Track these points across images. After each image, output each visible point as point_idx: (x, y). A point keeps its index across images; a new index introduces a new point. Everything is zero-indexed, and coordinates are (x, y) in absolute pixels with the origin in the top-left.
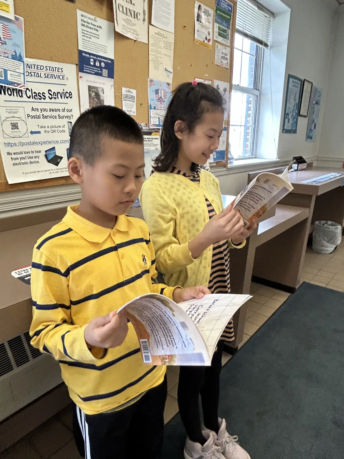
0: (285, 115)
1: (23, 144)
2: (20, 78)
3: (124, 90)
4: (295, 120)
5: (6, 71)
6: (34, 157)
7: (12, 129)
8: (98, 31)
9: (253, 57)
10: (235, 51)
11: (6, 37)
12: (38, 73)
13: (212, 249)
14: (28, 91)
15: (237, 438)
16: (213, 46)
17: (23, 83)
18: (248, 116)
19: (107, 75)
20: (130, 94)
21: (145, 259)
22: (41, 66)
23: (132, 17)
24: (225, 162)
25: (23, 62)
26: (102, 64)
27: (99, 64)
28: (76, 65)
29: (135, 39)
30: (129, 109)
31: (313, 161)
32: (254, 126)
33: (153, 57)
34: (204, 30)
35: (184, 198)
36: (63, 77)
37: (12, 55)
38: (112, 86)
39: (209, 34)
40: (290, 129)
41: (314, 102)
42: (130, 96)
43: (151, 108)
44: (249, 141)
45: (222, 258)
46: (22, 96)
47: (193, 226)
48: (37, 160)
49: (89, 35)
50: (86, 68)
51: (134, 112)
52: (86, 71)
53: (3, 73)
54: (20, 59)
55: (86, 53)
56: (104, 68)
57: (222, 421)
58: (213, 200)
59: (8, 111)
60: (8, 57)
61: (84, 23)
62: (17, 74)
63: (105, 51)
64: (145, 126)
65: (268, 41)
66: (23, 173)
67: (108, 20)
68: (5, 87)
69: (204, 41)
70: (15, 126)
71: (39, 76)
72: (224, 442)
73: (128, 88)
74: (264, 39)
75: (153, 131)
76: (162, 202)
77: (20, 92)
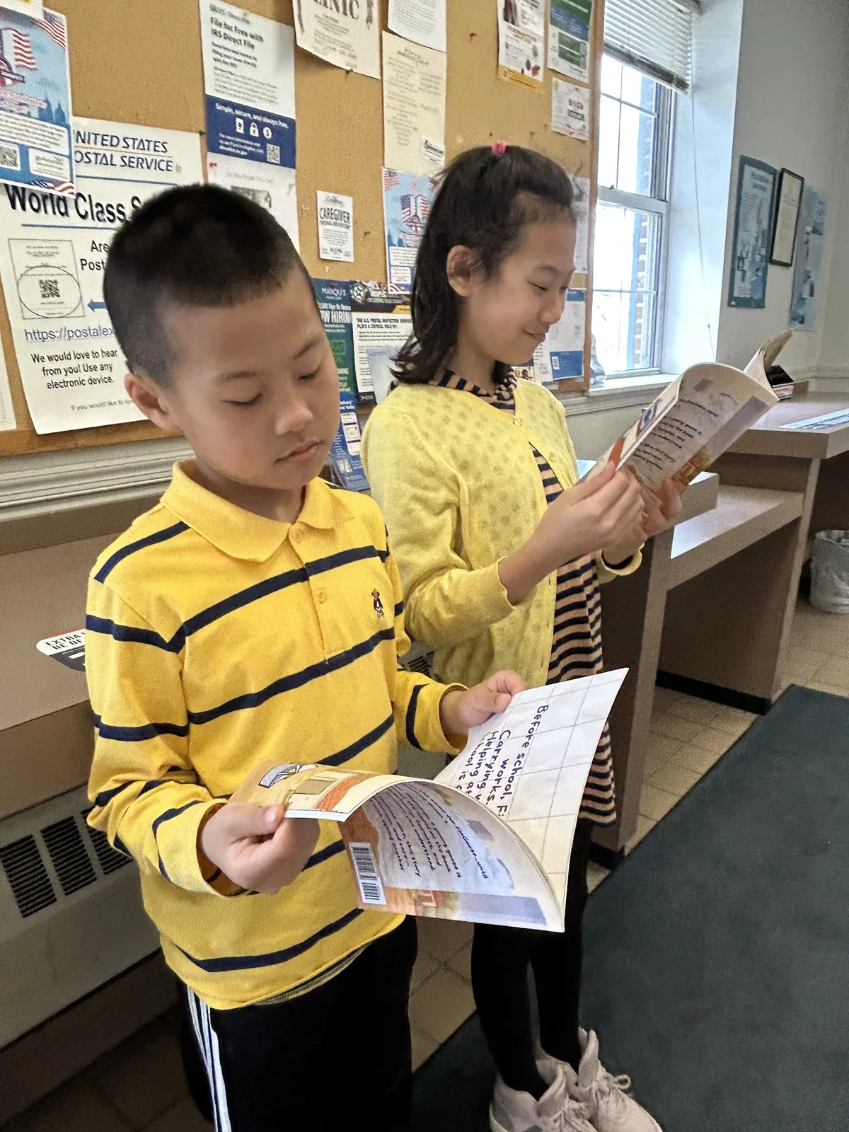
0: (733, 263)
1: (71, 334)
2: (61, 167)
3: (322, 196)
4: (760, 274)
5: (24, 151)
6: (99, 367)
7: (44, 296)
8: (252, 47)
9: (649, 116)
10: (604, 102)
11: (22, 63)
12: (105, 156)
13: (554, 580)
14: (80, 200)
15: (629, 1081)
16: (547, 83)
17: (69, 180)
18: (639, 266)
19: (278, 159)
20: (337, 207)
21: (380, 603)
22: (112, 136)
23: (338, 11)
24: (583, 380)
25: (68, 127)
26: (265, 132)
27: (257, 130)
28: (201, 133)
29: (348, 68)
30: (334, 247)
31: (809, 380)
32: (655, 292)
33: (395, 113)
34: (523, 44)
35: (477, 447)
36: (168, 165)
37: (40, 110)
38: (290, 186)
39: (535, 54)
40: (748, 296)
41: (809, 229)
42: (336, 212)
43: (391, 244)
44: (644, 330)
45: (581, 605)
46: (65, 214)
47: (506, 520)
48: (106, 373)
49: (229, 57)
50: (226, 141)
51: (347, 255)
52: (226, 149)
53: (18, 154)
54: (61, 120)
55: (225, 103)
56: (271, 142)
57: (588, 1036)
58: (552, 455)
59: (32, 250)
60: (29, 115)
61: (218, 29)
62: (51, 157)
63: (273, 99)
64: (378, 288)
65: (688, 75)
66: (73, 407)
67: (278, 18)
68: (24, 189)
69: (523, 71)
70: (50, 289)
71: (107, 162)
72: (594, 1092)
73: (331, 191)
74: (675, 70)
75: (399, 302)
76: (420, 458)
77: (62, 203)
